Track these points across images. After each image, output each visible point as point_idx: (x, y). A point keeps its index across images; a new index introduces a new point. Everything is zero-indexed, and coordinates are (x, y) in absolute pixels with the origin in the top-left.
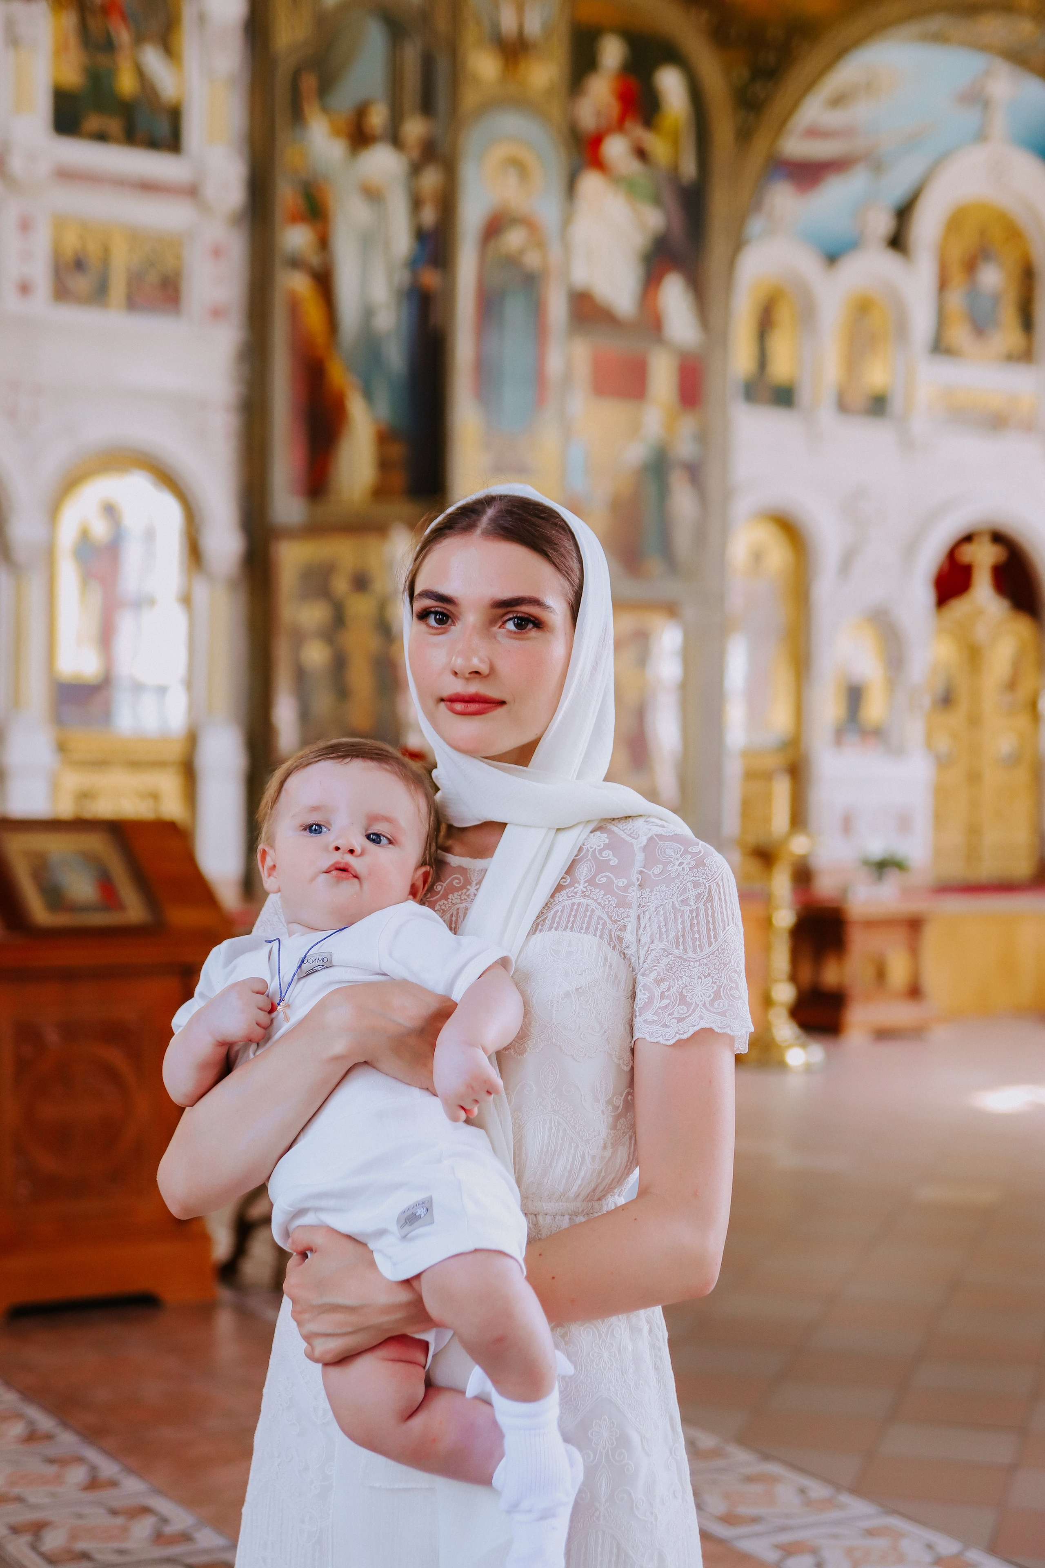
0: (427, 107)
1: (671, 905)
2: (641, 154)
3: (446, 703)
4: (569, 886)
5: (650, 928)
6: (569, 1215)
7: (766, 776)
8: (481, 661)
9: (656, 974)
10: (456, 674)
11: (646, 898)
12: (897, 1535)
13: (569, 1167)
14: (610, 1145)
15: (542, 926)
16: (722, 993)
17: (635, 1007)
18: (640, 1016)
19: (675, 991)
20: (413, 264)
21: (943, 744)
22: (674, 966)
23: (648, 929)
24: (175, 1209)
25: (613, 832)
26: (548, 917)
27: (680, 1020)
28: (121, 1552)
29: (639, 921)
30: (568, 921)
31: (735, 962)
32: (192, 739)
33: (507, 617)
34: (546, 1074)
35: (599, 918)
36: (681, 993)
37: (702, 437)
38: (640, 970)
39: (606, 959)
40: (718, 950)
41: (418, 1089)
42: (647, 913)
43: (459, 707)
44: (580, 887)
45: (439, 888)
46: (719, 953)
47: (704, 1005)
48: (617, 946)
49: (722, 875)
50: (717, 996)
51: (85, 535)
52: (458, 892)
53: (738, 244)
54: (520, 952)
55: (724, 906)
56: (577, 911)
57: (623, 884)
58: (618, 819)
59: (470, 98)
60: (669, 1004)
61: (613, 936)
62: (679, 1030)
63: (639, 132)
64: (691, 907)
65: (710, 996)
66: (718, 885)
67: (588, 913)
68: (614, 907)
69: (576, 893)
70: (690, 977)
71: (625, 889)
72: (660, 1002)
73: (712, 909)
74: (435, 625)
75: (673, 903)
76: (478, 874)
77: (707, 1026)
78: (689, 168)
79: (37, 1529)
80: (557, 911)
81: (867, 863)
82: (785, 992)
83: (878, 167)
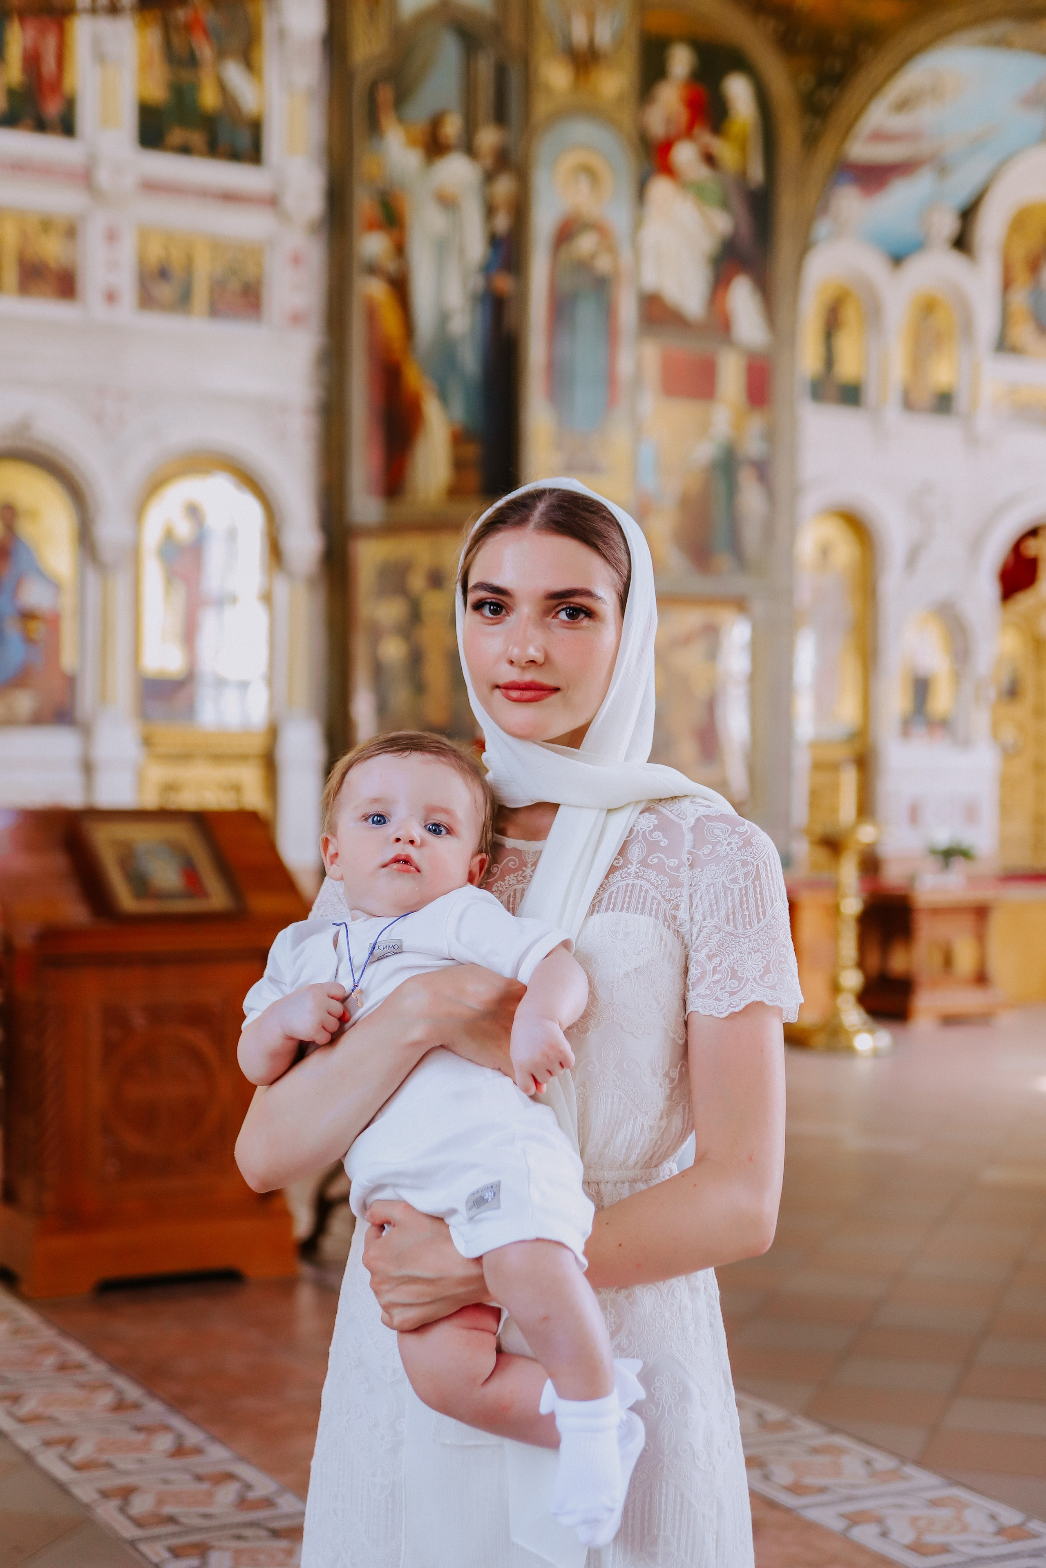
0: (500, 117)
1: (721, 883)
2: (710, 159)
3: (502, 690)
4: (622, 867)
5: (701, 906)
6: (629, 1182)
7: (834, 767)
8: (537, 650)
9: (708, 951)
10: (512, 662)
11: (697, 877)
12: (961, 1506)
13: (628, 1138)
14: (665, 1116)
15: (599, 907)
16: (771, 968)
17: (687, 982)
18: (693, 990)
19: (726, 966)
20: (487, 269)
21: (1009, 734)
22: (725, 942)
23: (700, 908)
24: (253, 1184)
25: (661, 813)
26: (604, 898)
27: (731, 994)
28: (206, 1516)
29: (691, 900)
30: (624, 902)
31: (784, 936)
32: (273, 732)
33: (560, 608)
34: (608, 1051)
35: (654, 898)
36: (732, 968)
37: (770, 436)
38: (692, 946)
39: (662, 939)
40: (767, 926)
41: (490, 1069)
42: (698, 892)
43: (515, 694)
44: (633, 868)
45: (495, 870)
46: (768, 929)
47: (755, 979)
48: (672, 925)
49: (768, 853)
50: (767, 970)
51: (169, 535)
52: (514, 873)
53: (805, 247)
54: (579, 933)
55: (771, 883)
56: (631, 892)
57: (674, 864)
58: (665, 799)
59: (542, 107)
60: (721, 979)
61: (667, 915)
62: (731, 1004)
63: (707, 138)
64: (740, 885)
65: (760, 970)
66: (764, 862)
67: (643, 894)
68: (667, 887)
69: (629, 874)
70: (741, 953)
71: (677, 869)
72: (713, 977)
73: (760, 887)
74: (491, 616)
75: (723, 881)
76: (533, 855)
77: (758, 999)
78: (756, 173)
79: (126, 1493)
80: (613, 892)
81: (933, 852)
82: (852, 979)
83: (943, 170)
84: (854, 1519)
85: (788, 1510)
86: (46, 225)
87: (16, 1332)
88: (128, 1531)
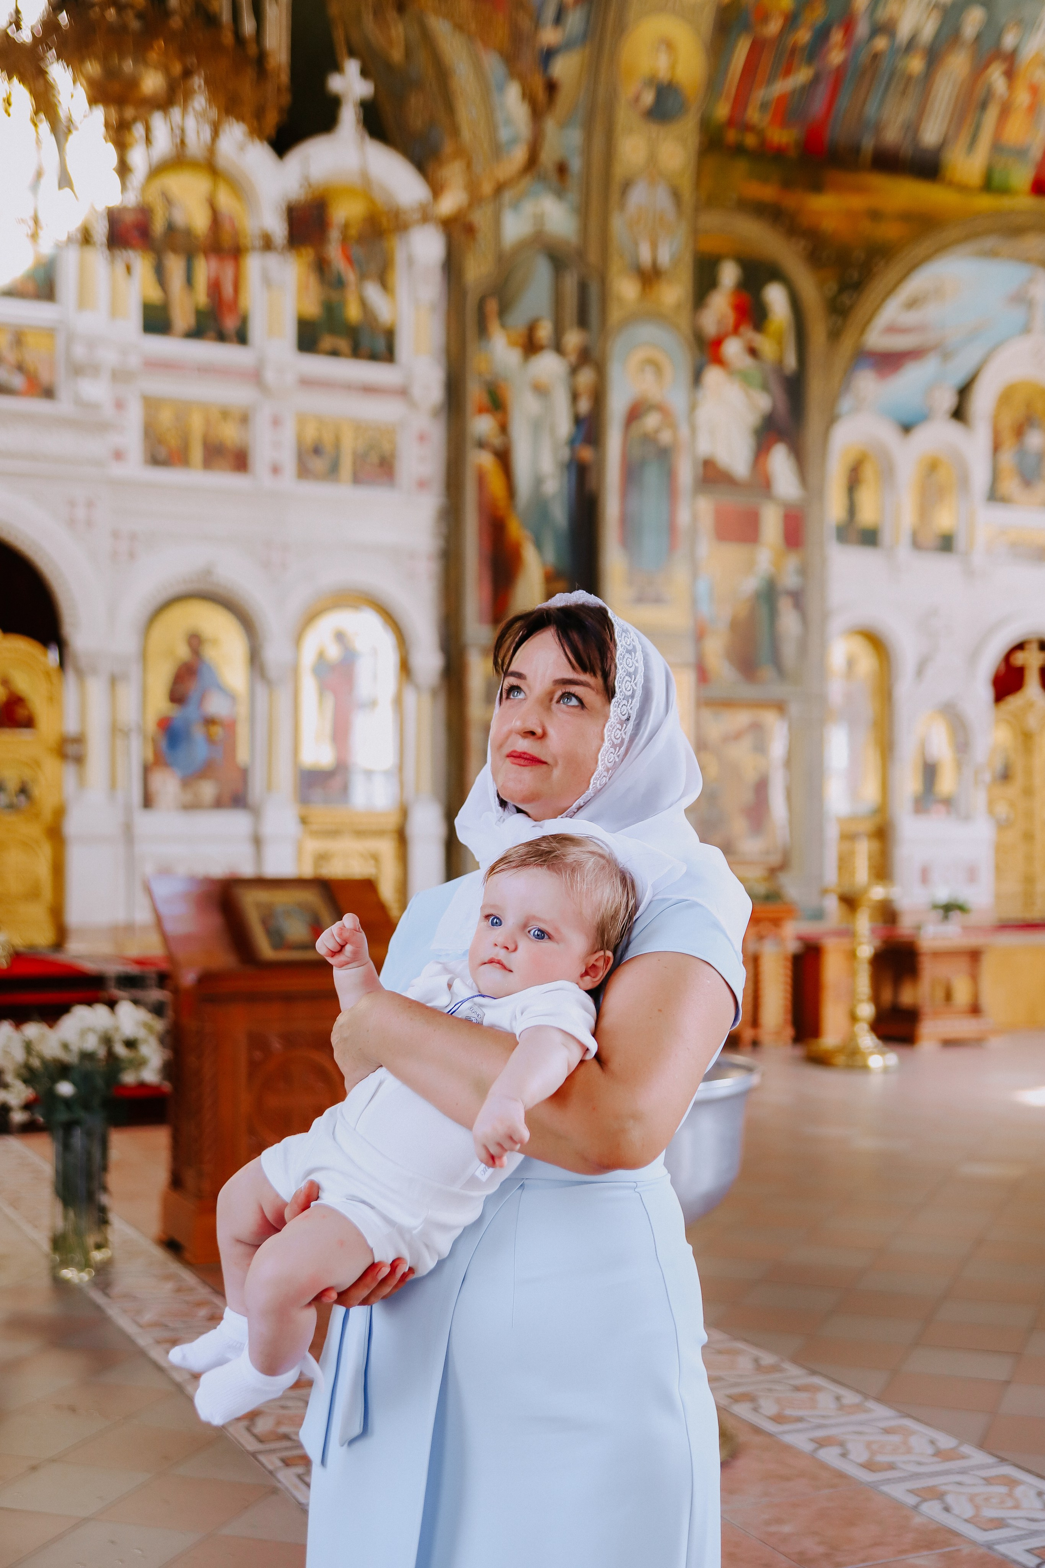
0: (583, 321)
2: (753, 352)
7: (854, 839)
12: (907, 1433)
20: (572, 442)
21: (1002, 810)
32: (404, 813)
37: (803, 571)
51: (321, 656)
53: (832, 419)
59: (615, 314)
63: (750, 335)
78: (791, 362)
81: (935, 907)
82: (866, 1010)
83: (946, 356)
84: (821, 1443)
85: (769, 1435)
86: (225, 414)
87: (179, 1290)
88: (251, 1445)
